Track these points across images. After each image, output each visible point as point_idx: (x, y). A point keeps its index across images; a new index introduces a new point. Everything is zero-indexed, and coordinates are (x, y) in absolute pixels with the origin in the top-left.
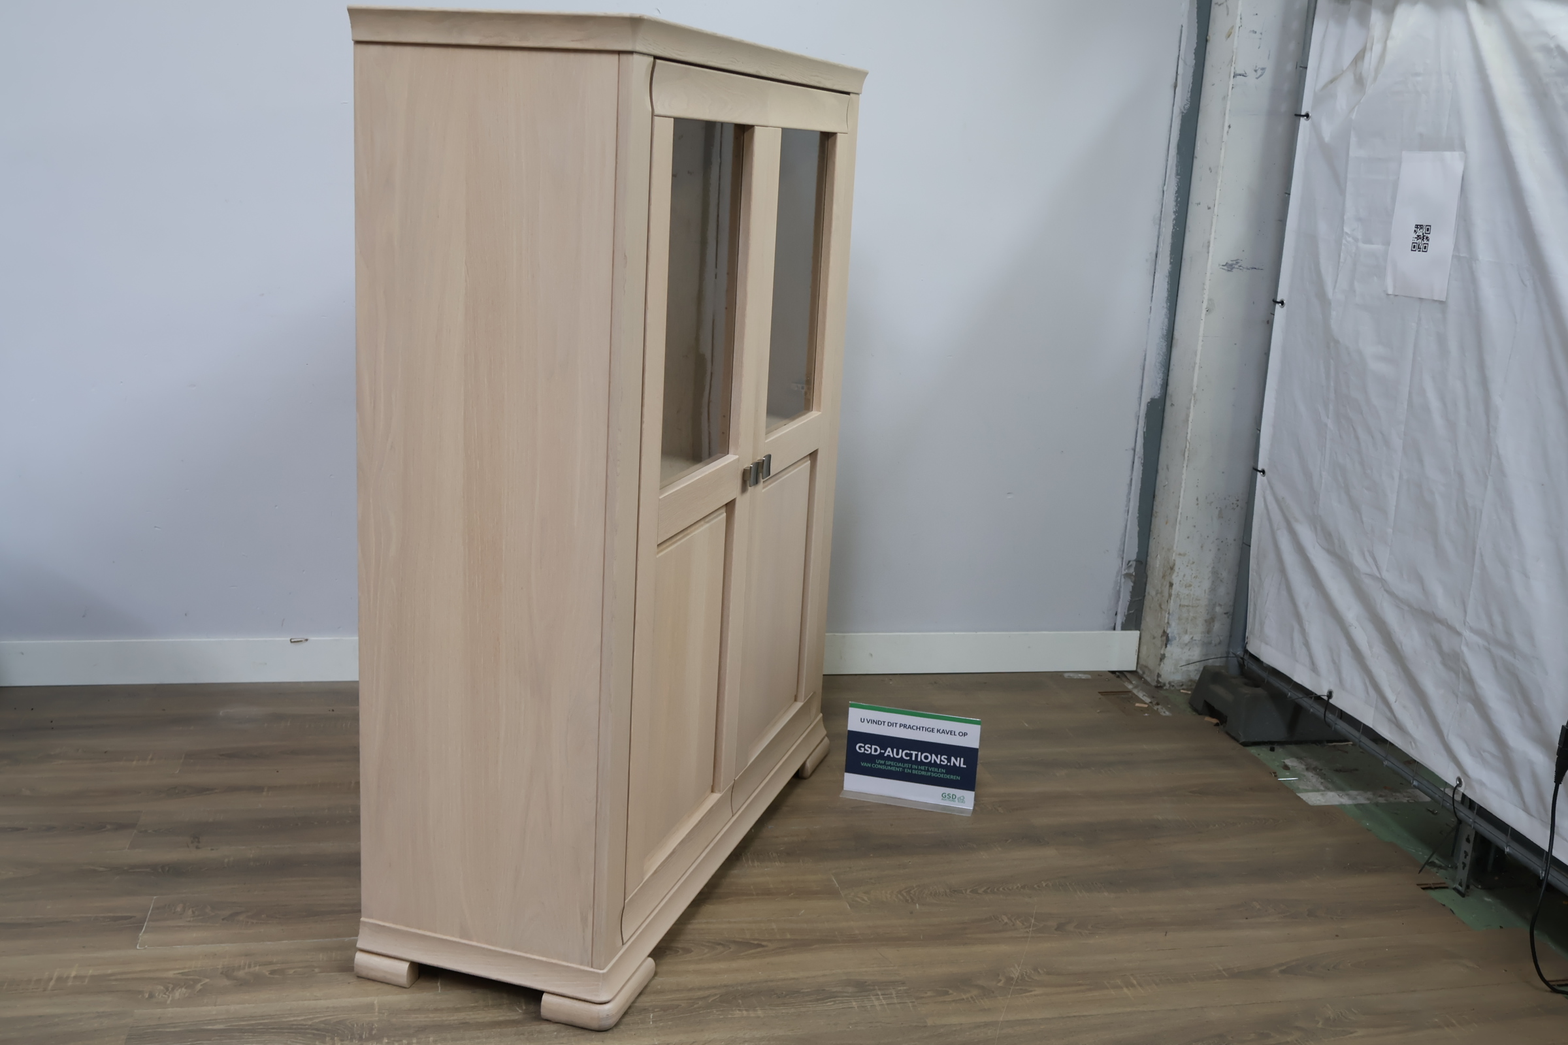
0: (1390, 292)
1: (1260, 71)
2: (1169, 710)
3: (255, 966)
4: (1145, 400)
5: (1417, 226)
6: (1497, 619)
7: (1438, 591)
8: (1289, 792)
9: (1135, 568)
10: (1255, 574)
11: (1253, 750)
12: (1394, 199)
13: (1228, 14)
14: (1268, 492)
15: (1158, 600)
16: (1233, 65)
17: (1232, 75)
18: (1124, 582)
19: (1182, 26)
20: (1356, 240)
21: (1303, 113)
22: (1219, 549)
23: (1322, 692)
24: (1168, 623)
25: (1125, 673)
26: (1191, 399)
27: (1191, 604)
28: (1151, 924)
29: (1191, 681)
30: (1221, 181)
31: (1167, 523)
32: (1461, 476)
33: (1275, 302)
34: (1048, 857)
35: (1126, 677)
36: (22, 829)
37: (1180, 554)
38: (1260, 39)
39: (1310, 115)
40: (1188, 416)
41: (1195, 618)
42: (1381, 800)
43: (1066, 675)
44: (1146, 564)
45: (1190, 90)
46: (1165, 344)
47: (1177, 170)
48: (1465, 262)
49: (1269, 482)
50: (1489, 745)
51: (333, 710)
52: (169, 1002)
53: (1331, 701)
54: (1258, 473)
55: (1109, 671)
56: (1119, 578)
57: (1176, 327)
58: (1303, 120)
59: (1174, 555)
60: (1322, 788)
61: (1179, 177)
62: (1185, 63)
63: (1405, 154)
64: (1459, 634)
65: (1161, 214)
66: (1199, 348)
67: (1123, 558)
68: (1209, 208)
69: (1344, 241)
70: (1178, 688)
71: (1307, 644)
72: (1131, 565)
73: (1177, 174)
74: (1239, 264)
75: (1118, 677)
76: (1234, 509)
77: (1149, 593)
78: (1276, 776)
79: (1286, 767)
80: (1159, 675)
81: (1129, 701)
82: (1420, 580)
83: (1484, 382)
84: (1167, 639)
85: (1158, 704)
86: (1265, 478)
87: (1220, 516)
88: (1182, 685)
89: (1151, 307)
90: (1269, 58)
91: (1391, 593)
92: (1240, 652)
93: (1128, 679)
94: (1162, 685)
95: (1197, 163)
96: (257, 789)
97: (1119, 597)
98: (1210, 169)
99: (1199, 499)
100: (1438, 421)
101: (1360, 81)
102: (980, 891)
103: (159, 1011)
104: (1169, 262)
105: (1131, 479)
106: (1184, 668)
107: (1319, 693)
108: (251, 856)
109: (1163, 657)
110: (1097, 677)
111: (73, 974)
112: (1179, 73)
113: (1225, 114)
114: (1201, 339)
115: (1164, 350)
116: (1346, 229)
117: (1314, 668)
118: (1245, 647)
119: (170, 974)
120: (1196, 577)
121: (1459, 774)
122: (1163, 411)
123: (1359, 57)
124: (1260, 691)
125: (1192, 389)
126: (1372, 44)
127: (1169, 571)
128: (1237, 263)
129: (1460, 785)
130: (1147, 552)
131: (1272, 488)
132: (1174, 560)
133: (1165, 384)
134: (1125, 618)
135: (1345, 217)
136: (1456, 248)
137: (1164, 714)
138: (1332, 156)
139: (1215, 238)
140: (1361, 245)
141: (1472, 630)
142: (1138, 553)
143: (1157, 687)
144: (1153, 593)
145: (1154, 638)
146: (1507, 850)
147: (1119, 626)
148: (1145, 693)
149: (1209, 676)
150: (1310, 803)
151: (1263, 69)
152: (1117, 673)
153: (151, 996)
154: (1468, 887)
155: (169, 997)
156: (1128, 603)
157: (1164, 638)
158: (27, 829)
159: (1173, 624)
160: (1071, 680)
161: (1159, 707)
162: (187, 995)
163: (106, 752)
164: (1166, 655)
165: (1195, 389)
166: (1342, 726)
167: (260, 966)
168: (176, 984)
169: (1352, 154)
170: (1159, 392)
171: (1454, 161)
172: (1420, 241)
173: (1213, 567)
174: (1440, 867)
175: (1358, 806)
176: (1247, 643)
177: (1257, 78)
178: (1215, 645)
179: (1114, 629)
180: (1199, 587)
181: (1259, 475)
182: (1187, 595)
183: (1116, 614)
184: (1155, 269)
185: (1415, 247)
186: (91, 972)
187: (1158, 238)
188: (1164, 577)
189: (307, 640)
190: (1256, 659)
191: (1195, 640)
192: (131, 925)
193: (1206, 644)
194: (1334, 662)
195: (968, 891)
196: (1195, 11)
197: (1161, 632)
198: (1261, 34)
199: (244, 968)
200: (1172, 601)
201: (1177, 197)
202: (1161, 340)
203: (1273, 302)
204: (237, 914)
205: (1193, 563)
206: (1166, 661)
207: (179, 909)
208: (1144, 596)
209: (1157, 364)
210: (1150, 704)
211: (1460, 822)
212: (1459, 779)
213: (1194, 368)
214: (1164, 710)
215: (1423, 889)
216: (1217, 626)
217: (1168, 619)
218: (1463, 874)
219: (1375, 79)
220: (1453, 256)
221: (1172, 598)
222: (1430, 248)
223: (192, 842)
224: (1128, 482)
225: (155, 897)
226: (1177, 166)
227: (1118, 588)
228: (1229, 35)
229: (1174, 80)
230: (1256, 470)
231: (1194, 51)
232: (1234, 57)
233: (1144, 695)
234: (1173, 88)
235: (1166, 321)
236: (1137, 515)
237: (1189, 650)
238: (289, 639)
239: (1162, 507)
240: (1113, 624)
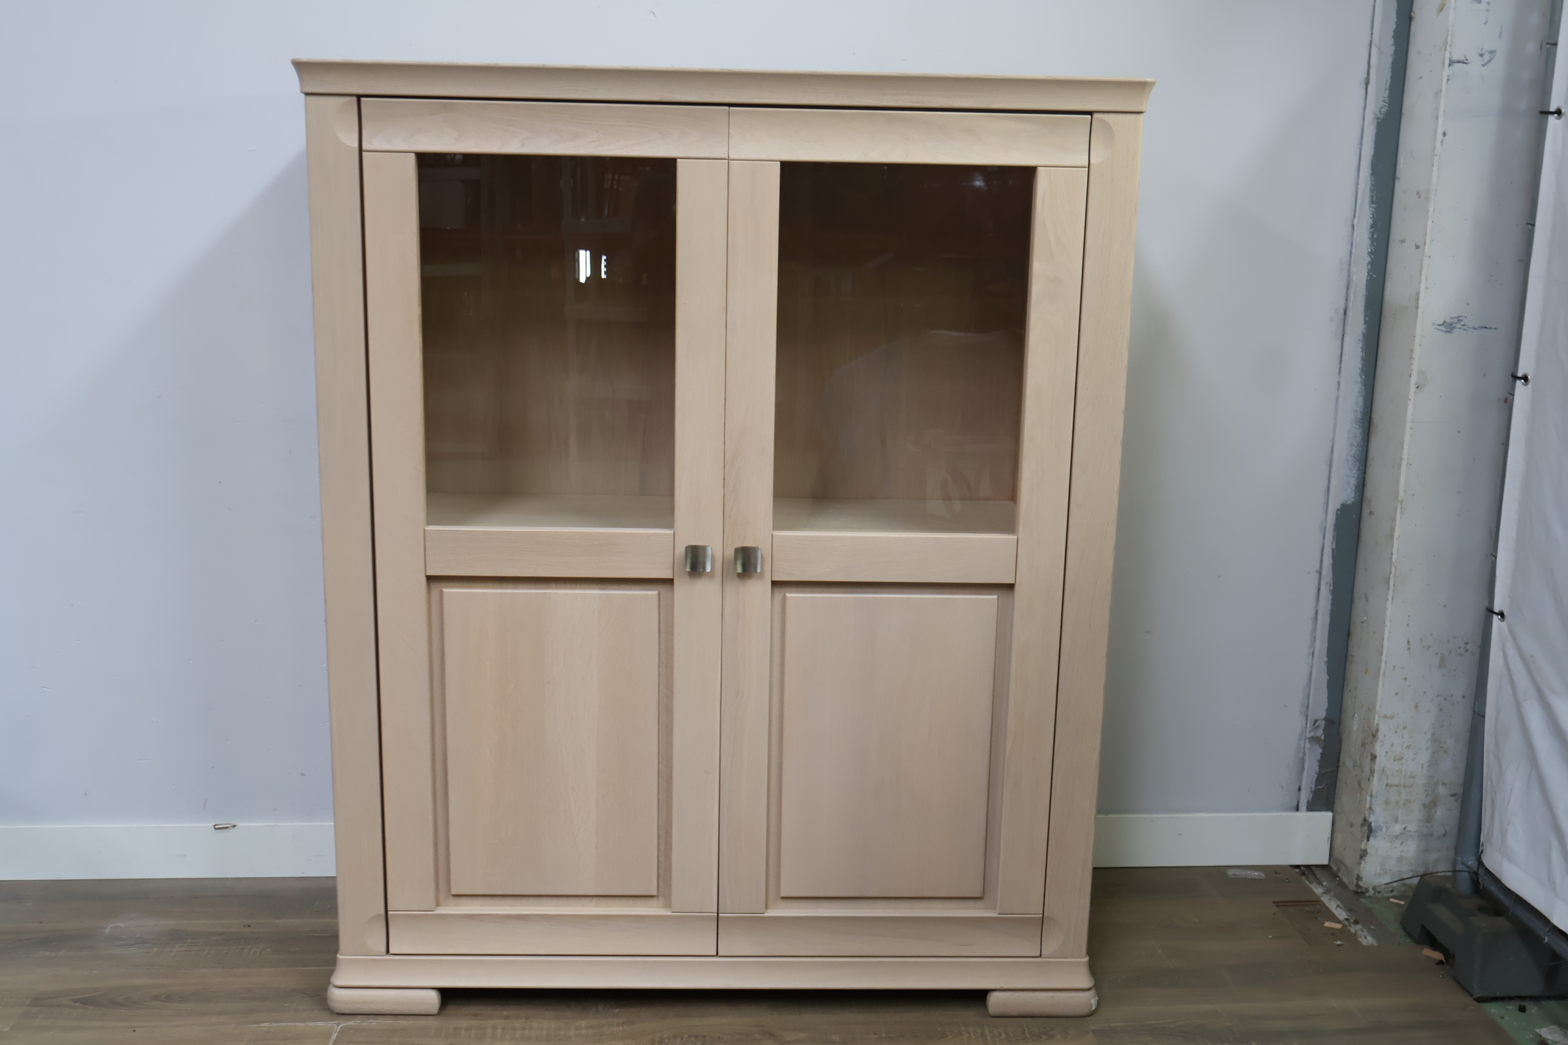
1: (1487, 56)
2: (1374, 934)
4: (1334, 506)
9: (1325, 730)
10: (1492, 758)
11: (1493, 1009)
14: (1509, 644)
15: (1356, 775)
16: (1449, 49)
17: (1447, 62)
18: (1310, 748)
21: (1553, 109)
22: (1441, 710)
24: (1370, 808)
25: (1313, 868)
26: (1396, 508)
27: (1402, 783)
29: (1405, 885)
30: (1434, 210)
31: (1366, 672)
33: (1515, 377)
35: (1314, 874)
37: (1385, 717)
38: (1488, 10)
39: (1563, 111)
40: (1392, 530)
41: (1408, 802)
43: (1231, 872)
44: (1340, 726)
45: (1388, 87)
46: (1360, 431)
47: (1372, 197)
49: (1510, 630)
54: (1495, 616)
55: (1291, 866)
56: (1303, 742)
57: (1376, 408)
58: (1552, 119)
59: (1377, 717)
61: (1374, 206)
62: (1380, 49)
65: (1351, 256)
66: (1407, 438)
67: (1307, 716)
68: (1417, 247)
70: (1386, 895)
72: (1319, 726)
73: (1372, 202)
74: (1462, 323)
76: (1461, 655)
77: (1344, 764)
79: (1544, 1043)
80: (1359, 878)
81: (1316, 918)
84: (1369, 830)
85: (1356, 922)
86: (1504, 624)
87: (1442, 665)
88: (1392, 891)
89: (1339, 384)
90: (1500, 36)
92: (1472, 862)
93: (1317, 878)
94: (1363, 890)
95: (1400, 186)
97: (1303, 768)
98: (1418, 193)
99: (1411, 642)
104: (1363, 321)
105: (1317, 612)
106: (1395, 868)
109: (1363, 854)
110: (1274, 873)
112: (1371, 63)
113: (1437, 118)
114: (1408, 425)
115: (1359, 439)
118: (1480, 857)
120: (1408, 747)
122: (1360, 521)
124: (1501, 922)
125: (1398, 493)
127: (1370, 739)
128: (1460, 321)
130: (1341, 708)
131: (1515, 639)
132: (1377, 724)
133: (1362, 485)
134: (1311, 796)
137: (1364, 942)
139: (1426, 288)
142: (1329, 710)
143: (1356, 893)
144: (1349, 764)
145: (1352, 826)
147: (1303, 805)
148: (1339, 903)
149: (1429, 891)
151: (1492, 52)
152: (1302, 868)
156: (1316, 775)
157: (1366, 828)
159: (1378, 809)
160: (1238, 881)
161: (1359, 927)
164: (1368, 852)
165: (1401, 494)
170: (1353, 495)
173: (1433, 734)
176: (1482, 852)
177: (1484, 65)
178: (1439, 838)
179: (1297, 809)
180: (1413, 760)
181: (1496, 618)
182: (1397, 771)
183: (1299, 790)
184: (1344, 331)
187: (1348, 288)
188: (1363, 745)
189: (234, 826)
190: (1495, 879)
191: (1410, 831)
193: (1426, 836)
197: (1360, 820)
198: (1488, 3)
200: (1375, 780)
201: (1372, 234)
202: (1355, 426)
203: (1511, 378)
205: (1405, 728)
206: (1368, 858)
208: (1338, 767)
209: (1350, 459)
210: (1346, 923)
213: (1399, 465)
214: (1366, 933)
216: (1440, 813)
217: (1371, 802)
221: (1376, 775)
226: (1371, 191)
227: (1301, 755)
228: (1441, 10)
229: (1366, 75)
230: (1490, 611)
231: (1393, 34)
232: (1449, 38)
233: (1338, 906)
234: (1364, 87)
235: (1361, 400)
236: (1326, 659)
237: (1401, 844)
238: (212, 825)
239: (1360, 651)
240: (1296, 803)
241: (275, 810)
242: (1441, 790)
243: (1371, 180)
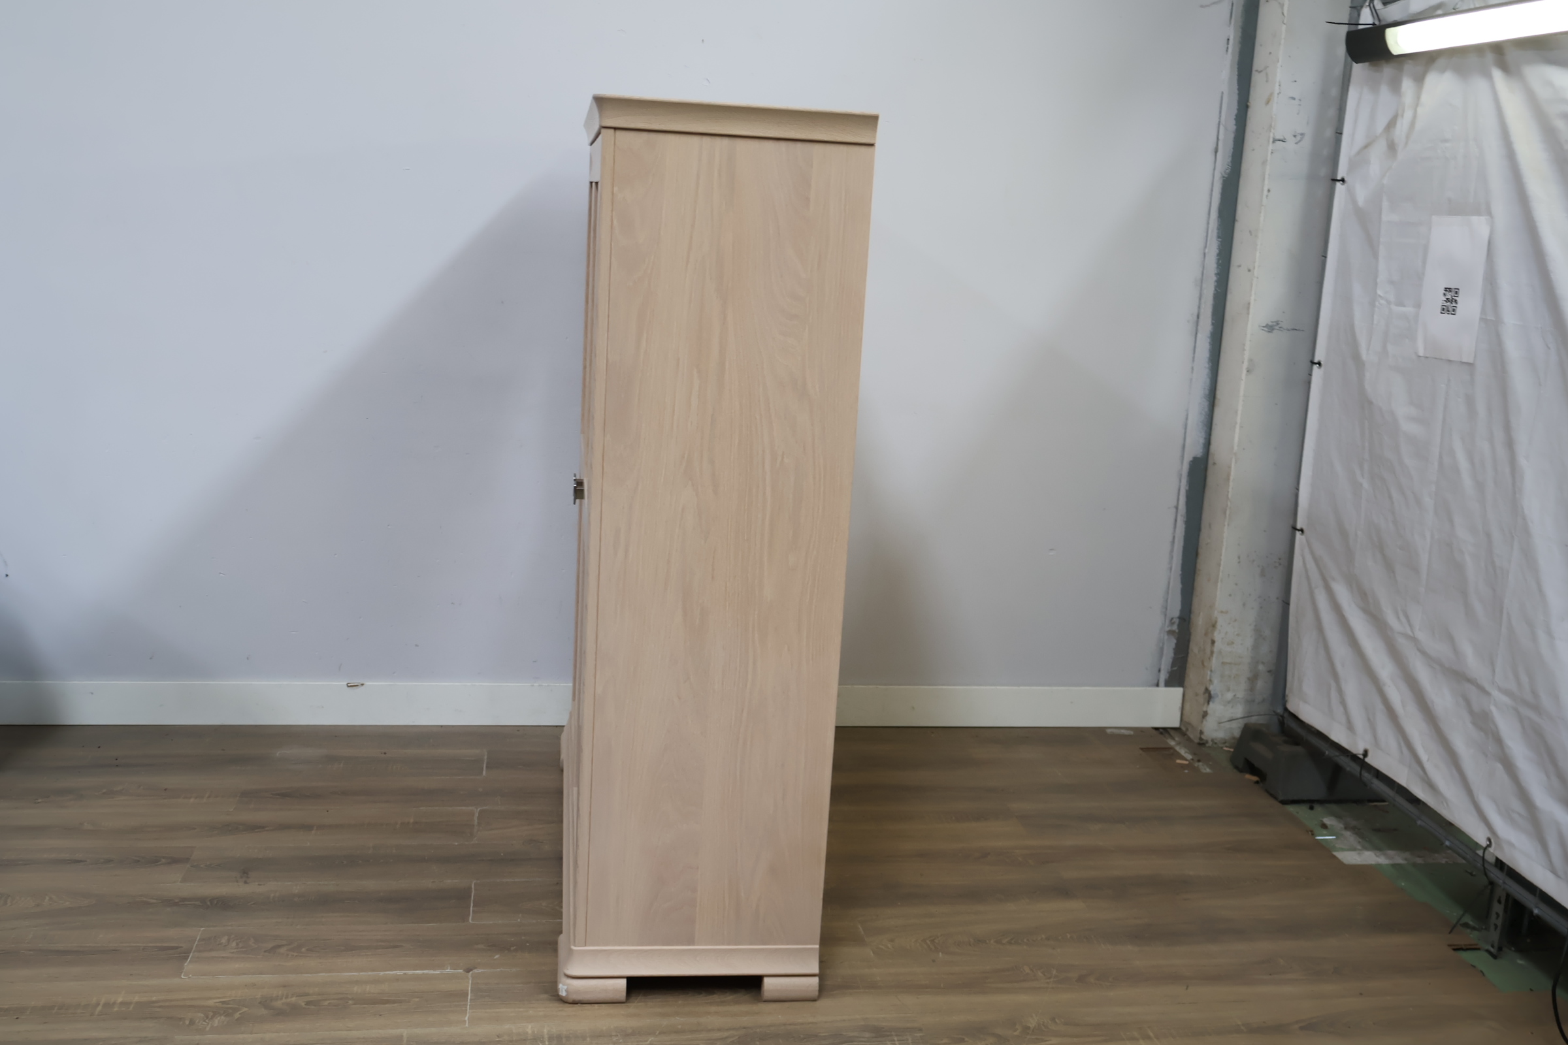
0: (1421, 353)
1: (1299, 137)
2: (1211, 767)
3: (291, 997)
4: (1188, 458)
5: (1446, 289)
6: (1524, 679)
7: (1468, 651)
8: (1325, 850)
9: (1179, 626)
10: (1294, 635)
11: (1291, 809)
12: (1424, 262)
13: (1267, 81)
14: (1307, 551)
15: (1201, 658)
16: (1272, 130)
17: (1271, 140)
18: (1167, 639)
19: (1222, 93)
20: (1389, 302)
21: (1339, 178)
22: (1261, 607)
23: (1358, 750)
24: (1210, 680)
26: (1232, 458)
27: (1233, 662)
28: (1174, 978)
29: (1234, 738)
30: (1261, 244)
31: (1209, 581)
32: (1488, 535)
33: (1313, 363)
34: (1074, 909)
35: (1169, 734)
36: (81, 861)
38: (1300, 105)
39: (1346, 179)
40: (1229, 475)
41: (1237, 676)
42: (1419, 861)
43: (1109, 731)
44: (1189, 622)
45: (1230, 157)
46: (1207, 401)
47: (1218, 233)
48: (1491, 323)
49: (1308, 541)
50: (1516, 805)
51: (385, 753)
52: (208, 1029)
53: (1367, 760)
54: (1297, 532)
55: (1153, 728)
56: (1162, 635)
57: (1218, 386)
58: (1338, 184)
59: (1216, 612)
60: (1359, 847)
61: (1220, 240)
62: (1226, 129)
63: (1434, 218)
64: (1487, 693)
65: (1202, 276)
66: (1240, 408)
67: (1166, 615)
68: (1249, 271)
69: (1377, 304)
70: (1221, 745)
71: (1343, 703)
72: (1174, 622)
73: (1219, 237)
74: (1280, 326)
75: (1161, 733)
76: (1275, 567)
77: (1192, 649)
78: (1313, 834)
79: (1324, 826)
80: (1201, 732)
81: (1171, 758)
82: (1451, 639)
83: (1510, 444)
84: (1209, 697)
85: (1199, 761)
86: (1303, 537)
87: (1263, 574)
88: (1225, 743)
89: (1192, 368)
90: (1308, 123)
91: (1423, 653)
92: (1280, 710)
93: (1172, 736)
94: (1204, 742)
95: (1238, 226)
96: (307, 828)
97: (1162, 654)
98: (1250, 232)
99: (1241, 557)
100: (1467, 481)
101: (1392, 147)
102: (1004, 941)
103: (198, 1037)
104: (1210, 324)
105: (1174, 537)
106: (1228, 725)
107: (1354, 751)
108: (297, 891)
109: (1205, 714)
110: (1140, 732)
111: (120, 1000)
112: (1219, 140)
113: (1264, 179)
114: (1240, 399)
115: (1206, 409)
116: (1379, 292)
117: (1350, 727)
118: (1285, 706)
119: (211, 1003)
120: (1238, 635)
121: (1489, 835)
122: (1206, 469)
123: (1391, 124)
124: (1299, 749)
125: (1232, 448)
126: (1403, 111)
127: (1211, 628)
128: (1278, 324)
129: (1489, 846)
130: (1191, 609)
131: (1310, 547)
132: (1216, 618)
133: (1208, 443)
134: (1168, 675)
135: (1378, 280)
136: (1483, 311)
137: (1204, 771)
138: (1365, 219)
139: (1255, 300)
140: (1393, 307)
141: (1500, 690)
142: (1182, 611)
143: (1199, 744)
144: (1196, 649)
145: (1197, 695)
146: (1536, 911)
147: (1162, 682)
148: (1187, 751)
149: (1251, 733)
150: (1346, 862)
151: (1302, 134)
152: (1160, 730)
153: (192, 1022)
154: (1500, 949)
155: (208, 1023)
156: (1171, 660)
157: (1207, 695)
158: (86, 861)
159: (1216, 681)
160: (1113, 736)
161: (1200, 764)
162: (225, 1023)
163: (165, 790)
164: (1209, 712)
165: (1236, 448)
166: (1378, 785)
167: (297, 996)
168: (216, 1012)
169: (1384, 218)
170: (1201, 450)
171: (1481, 225)
172: (1449, 304)
173: (1256, 626)
174: (1474, 929)
175: (1394, 866)
176: (1287, 702)
177: (1296, 143)
178: (1258, 702)
179: (1157, 685)
180: (1242, 644)
181: (1298, 534)
182: (1230, 653)
183: (1159, 671)
184: (1197, 330)
185: (1445, 310)
186: (137, 999)
187: (1200, 299)
188: (1206, 634)
189: (362, 685)
190: (1295, 717)
191: (1238, 698)
192: (177, 955)
193: (1249, 702)
194: (1369, 720)
195: (992, 942)
196: (1236, 77)
197: (1203, 689)
198: (1300, 100)
199: (281, 999)
200: (1214, 659)
201: (1218, 260)
202: (1204, 399)
203: (1310, 364)
204: (279, 946)
205: (1235, 620)
206: (1208, 718)
207: (224, 940)
208: (1187, 653)
209: (1200, 424)
210: (1192, 761)
211: (1492, 883)
212: (1489, 840)
213: (1234, 428)
214: (1205, 767)
215: (1454, 950)
216: (1260, 684)
217: (1211, 676)
218: (1495, 936)
219: (1406, 143)
220: (1481, 319)
221: (1215, 655)
222: (1458, 311)
223: (241, 877)
224: (1170, 539)
225: (202, 929)
226: (1218, 229)
227: (1161, 645)
228: (1268, 102)
229: (1215, 146)
230: (1295, 529)
231: (1235, 117)
232: (1273, 123)
233: (1186, 752)
234: (1214, 154)
235: (1208, 381)
236: (1180, 572)
237: (1232, 707)
238: (346, 683)
239: (1205, 565)
240: (1156, 682)
241: (394, 673)
242: (1261, 667)
243: (1218, 221)
